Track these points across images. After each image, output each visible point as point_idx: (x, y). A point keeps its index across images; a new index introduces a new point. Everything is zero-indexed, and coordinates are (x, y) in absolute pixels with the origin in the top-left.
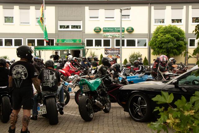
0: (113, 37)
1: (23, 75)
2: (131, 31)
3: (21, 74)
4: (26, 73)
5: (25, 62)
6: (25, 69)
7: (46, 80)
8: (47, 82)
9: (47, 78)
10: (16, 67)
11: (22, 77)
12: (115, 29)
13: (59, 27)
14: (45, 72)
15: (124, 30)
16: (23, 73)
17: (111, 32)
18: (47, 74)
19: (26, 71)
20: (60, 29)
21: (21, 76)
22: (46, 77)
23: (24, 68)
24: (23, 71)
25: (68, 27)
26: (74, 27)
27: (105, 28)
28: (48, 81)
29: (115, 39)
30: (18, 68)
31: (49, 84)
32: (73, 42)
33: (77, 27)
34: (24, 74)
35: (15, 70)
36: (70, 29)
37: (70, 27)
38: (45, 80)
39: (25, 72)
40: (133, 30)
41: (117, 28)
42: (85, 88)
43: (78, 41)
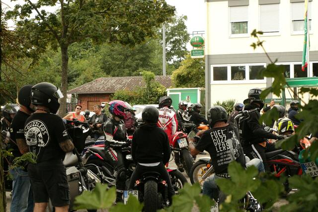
1: (40, 139)
3: (38, 137)
4: (46, 134)
5: (43, 113)
6: (43, 127)
7: (223, 151)
8: (225, 156)
9: (224, 148)
10: (29, 125)
11: (40, 143)
14: (214, 137)
16: (40, 135)
18: (220, 139)
19: (45, 130)
21: (38, 140)
22: (221, 146)
23: (43, 124)
24: (41, 130)
28: (226, 154)
30: (32, 127)
31: (229, 158)
34: (42, 137)
35: (28, 130)
38: (220, 152)
39: (43, 131)
42: (311, 168)
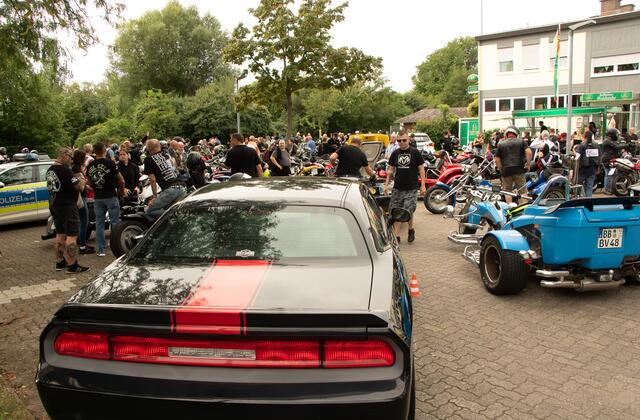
13: (593, 70)
20: (593, 75)
25: (611, 68)
26: (622, 68)
32: (614, 98)
33: (630, 67)
36: (615, 72)
37: (616, 68)
43: (625, 95)
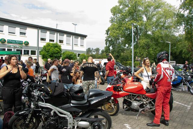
0: (15, 47)
2: (27, 44)
12: (17, 42)
15: (22, 43)
17: (13, 43)
27: (9, 40)
29: (16, 49)
40: (28, 43)
41: (18, 41)
